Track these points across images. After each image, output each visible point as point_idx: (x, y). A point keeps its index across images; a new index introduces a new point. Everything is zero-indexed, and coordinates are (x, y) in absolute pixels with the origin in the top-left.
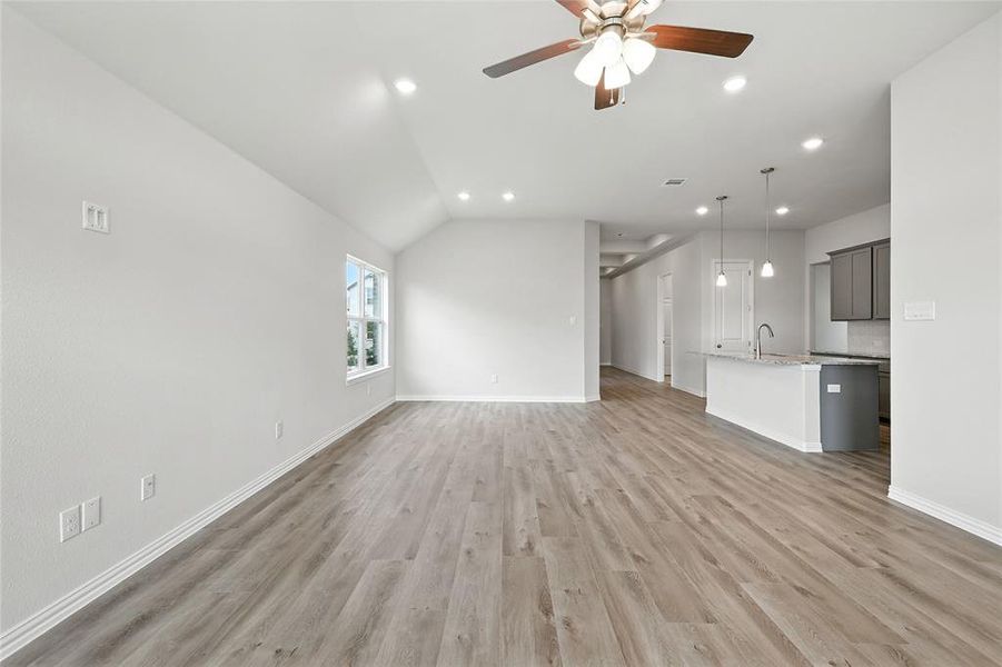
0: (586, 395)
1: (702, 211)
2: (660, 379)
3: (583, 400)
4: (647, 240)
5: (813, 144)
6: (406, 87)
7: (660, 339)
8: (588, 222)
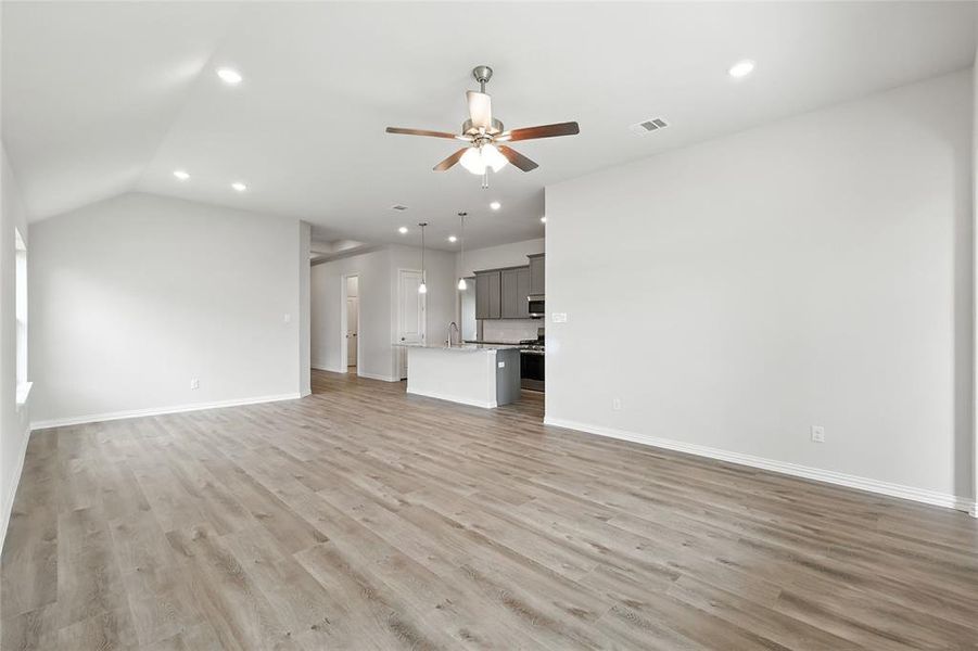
0: (301, 391)
1: (403, 230)
2: (343, 370)
3: (297, 396)
4: (333, 242)
5: (495, 206)
6: (230, 76)
7: (344, 332)
8: (303, 223)
